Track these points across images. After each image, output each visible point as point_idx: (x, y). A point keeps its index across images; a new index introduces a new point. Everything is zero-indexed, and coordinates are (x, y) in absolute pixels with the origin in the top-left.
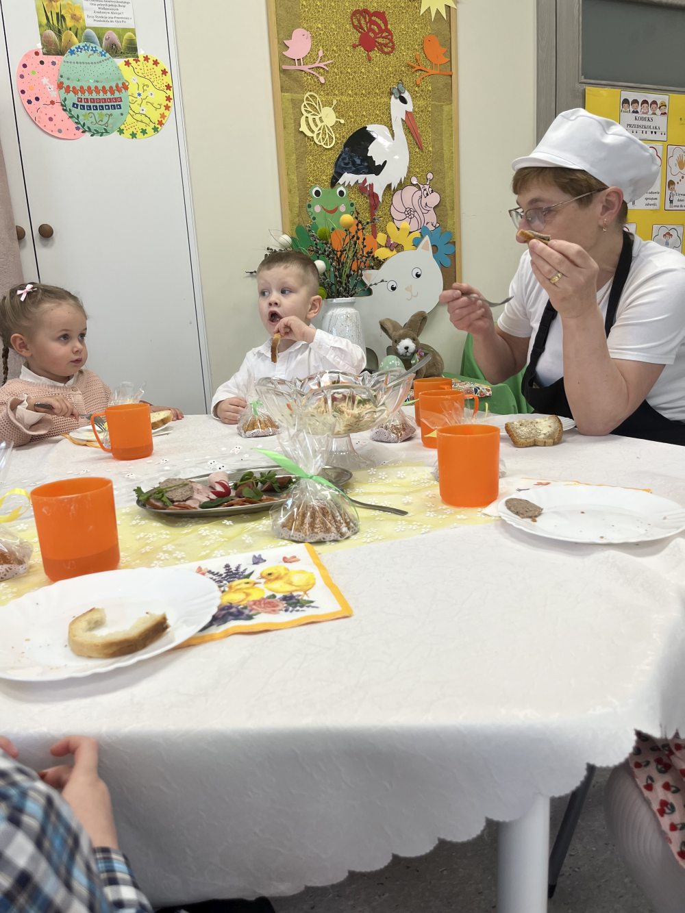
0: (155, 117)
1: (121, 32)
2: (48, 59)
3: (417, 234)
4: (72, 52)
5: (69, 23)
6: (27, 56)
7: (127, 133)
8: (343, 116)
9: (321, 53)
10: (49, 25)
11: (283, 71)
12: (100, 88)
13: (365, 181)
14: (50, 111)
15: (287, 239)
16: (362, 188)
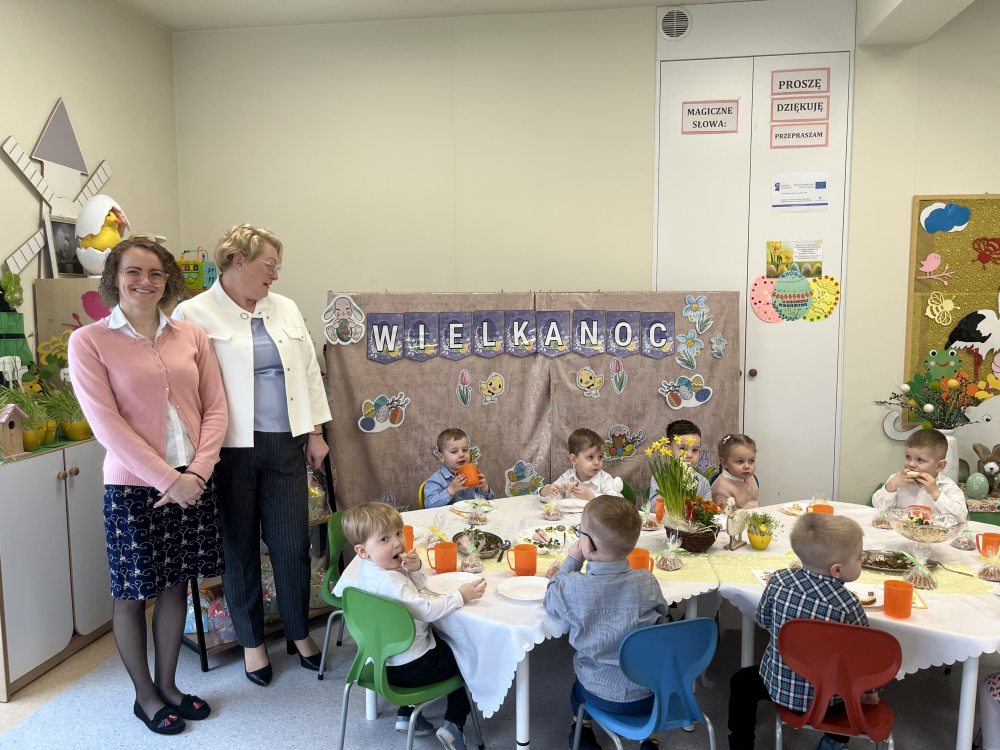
0: (827, 309)
1: (812, 264)
2: (769, 280)
4: (783, 276)
5: (784, 260)
6: (758, 279)
7: (808, 319)
9: (947, 268)
10: (773, 263)
11: (918, 280)
12: (796, 295)
13: (973, 346)
14: (766, 308)
15: (907, 387)
16: (969, 351)
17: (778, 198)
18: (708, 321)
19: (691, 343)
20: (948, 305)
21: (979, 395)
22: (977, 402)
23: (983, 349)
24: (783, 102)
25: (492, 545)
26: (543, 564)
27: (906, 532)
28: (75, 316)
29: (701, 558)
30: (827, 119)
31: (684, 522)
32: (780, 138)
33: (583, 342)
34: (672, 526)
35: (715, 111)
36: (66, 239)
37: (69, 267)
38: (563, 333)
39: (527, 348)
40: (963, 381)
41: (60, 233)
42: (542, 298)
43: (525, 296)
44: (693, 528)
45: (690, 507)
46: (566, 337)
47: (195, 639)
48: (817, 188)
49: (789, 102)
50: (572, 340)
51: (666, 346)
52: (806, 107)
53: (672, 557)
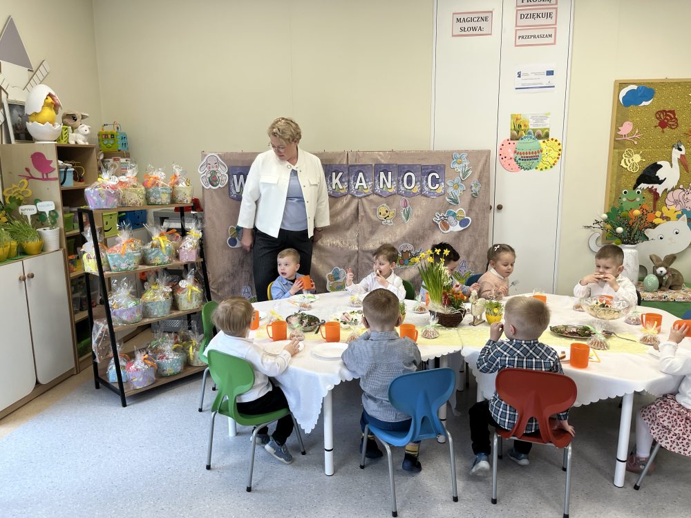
0: (552, 162)
1: (543, 130)
2: (512, 142)
3: (680, 213)
4: (522, 139)
5: (523, 128)
6: (504, 141)
7: (539, 169)
8: (645, 158)
9: (637, 132)
10: (515, 129)
11: (617, 141)
12: (531, 152)
13: (653, 187)
14: (510, 161)
15: (605, 216)
16: (650, 190)
17: (519, 82)
18: (468, 171)
19: (456, 186)
20: (637, 158)
21: (656, 221)
22: (654, 226)
23: (660, 189)
24: (524, 13)
25: (312, 323)
26: (345, 334)
27: (592, 313)
28: (27, 170)
29: (453, 331)
30: (556, 24)
31: (441, 307)
32: (522, 39)
33: (381, 186)
34: (433, 310)
35: (476, 19)
36: (19, 116)
37: (22, 136)
38: (367, 180)
39: (342, 192)
40: (644, 211)
41: (15, 112)
42: (353, 155)
43: (340, 154)
44: (447, 311)
45: (446, 297)
46: (370, 183)
47: (117, 386)
48: (547, 75)
49: (529, 12)
50: (374, 186)
51: (439, 188)
52: (541, 15)
53: (432, 329)
